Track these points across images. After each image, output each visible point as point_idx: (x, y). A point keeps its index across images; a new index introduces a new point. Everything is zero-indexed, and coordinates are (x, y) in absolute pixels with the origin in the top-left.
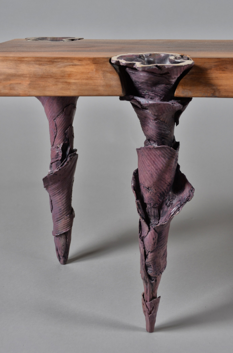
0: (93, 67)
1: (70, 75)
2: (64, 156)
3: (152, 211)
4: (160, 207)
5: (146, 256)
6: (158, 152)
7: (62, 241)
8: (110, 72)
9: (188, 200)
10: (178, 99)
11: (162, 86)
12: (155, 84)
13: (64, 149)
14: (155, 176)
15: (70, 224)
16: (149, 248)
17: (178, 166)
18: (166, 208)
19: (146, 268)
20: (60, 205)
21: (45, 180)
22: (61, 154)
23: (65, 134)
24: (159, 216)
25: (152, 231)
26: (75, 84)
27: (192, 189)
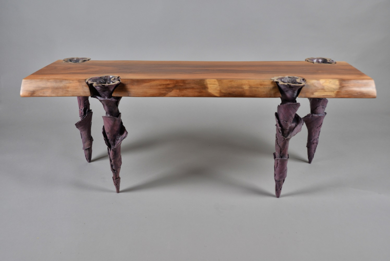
0: (78, 84)
1: (68, 87)
2: (85, 113)
3: (111, 143)
4: (114, 140)
5: (111, 161)
6: (109, 118)
7: (87, 152)
8: (85, 86)
9: (124, 138)
10: (114, 97)
11: (107, 92)
12: (104, 91)
13: (85, 110)
14: (110, 128)
15: (91, 144)
16: (111, 158)
17: (122, 123)
18: (116, 141)
19: (112, 166)
20: (85, 136)
21: (76, 124)
22: (83, 113)
23: (85, 103)
24: (114, 144)
25: (112, 151)
26: (70, 91)
27: (127, 133)
